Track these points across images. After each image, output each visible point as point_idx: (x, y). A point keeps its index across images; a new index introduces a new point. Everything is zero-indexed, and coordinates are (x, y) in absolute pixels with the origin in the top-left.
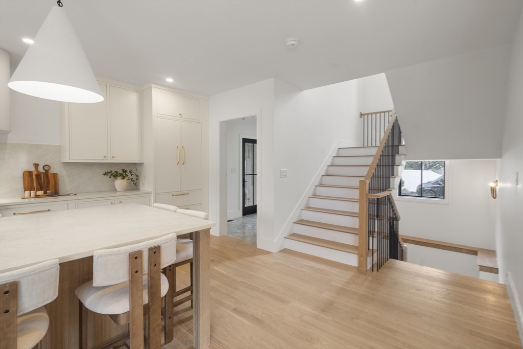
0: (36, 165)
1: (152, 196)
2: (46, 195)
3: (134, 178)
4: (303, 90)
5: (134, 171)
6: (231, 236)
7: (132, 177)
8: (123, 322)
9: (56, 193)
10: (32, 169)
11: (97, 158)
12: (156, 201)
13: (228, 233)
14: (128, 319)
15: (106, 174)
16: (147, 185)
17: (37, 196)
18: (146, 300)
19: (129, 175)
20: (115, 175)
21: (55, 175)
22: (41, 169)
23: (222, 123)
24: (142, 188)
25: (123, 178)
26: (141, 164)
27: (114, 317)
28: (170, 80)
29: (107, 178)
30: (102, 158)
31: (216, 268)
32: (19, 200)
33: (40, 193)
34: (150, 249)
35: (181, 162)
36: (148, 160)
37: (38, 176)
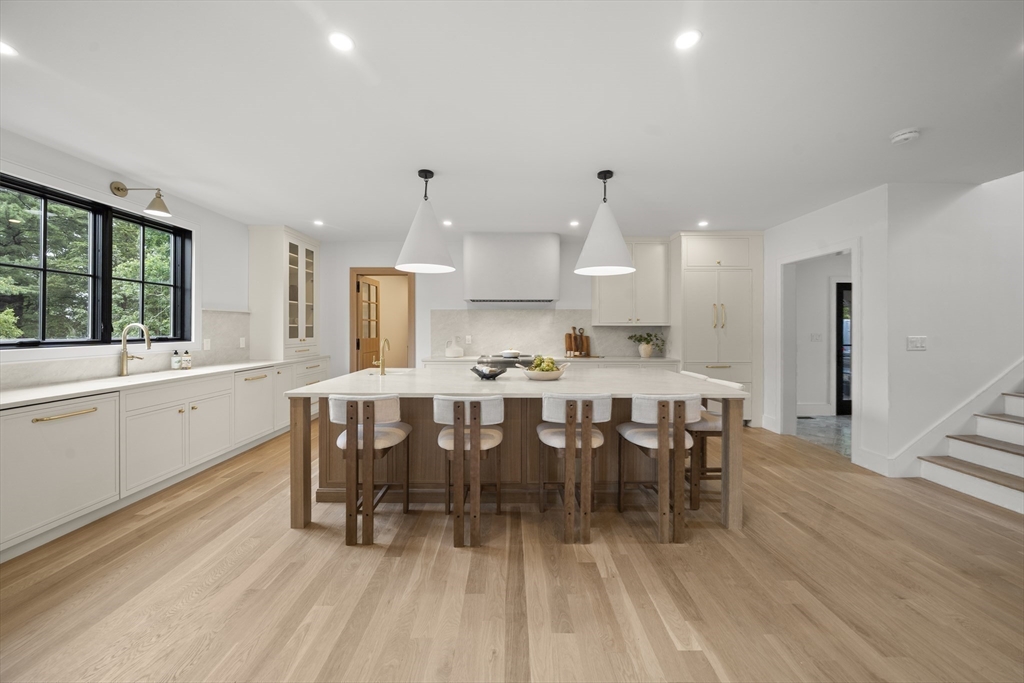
0: (574, 328)
1: (681, 366)
2: (581, 356)
3: (659, 342)
4: (979, 184)
5: (659, 335)
6: (803, 437)
7: (657, 342)
8: (652, 455)
9: (588, 355)
10: (571, 332)
11: (622, 321)
12: (684, 369)
13: (798, 434)
14: (657, 455)
15: (630, 338)
16: (675, 352)
17: (575, 356)
18: (672, 446)
19: (654, 339)
20: (640, 340)
21: (587, 338)
22: (578, 333)
23: (786, 267)
24: (668, 356)
25: (648, 343)
26: (667, 328)
27: (645, 450)
28: (703, 224)
29: (631, 342)
30: (627, 321)
31: (766, 468)
32: (563, 358)
33: (577, 353)
34: (676, 402)
35: (720, 324)
36: (676, 322)
37: (575, 338)
